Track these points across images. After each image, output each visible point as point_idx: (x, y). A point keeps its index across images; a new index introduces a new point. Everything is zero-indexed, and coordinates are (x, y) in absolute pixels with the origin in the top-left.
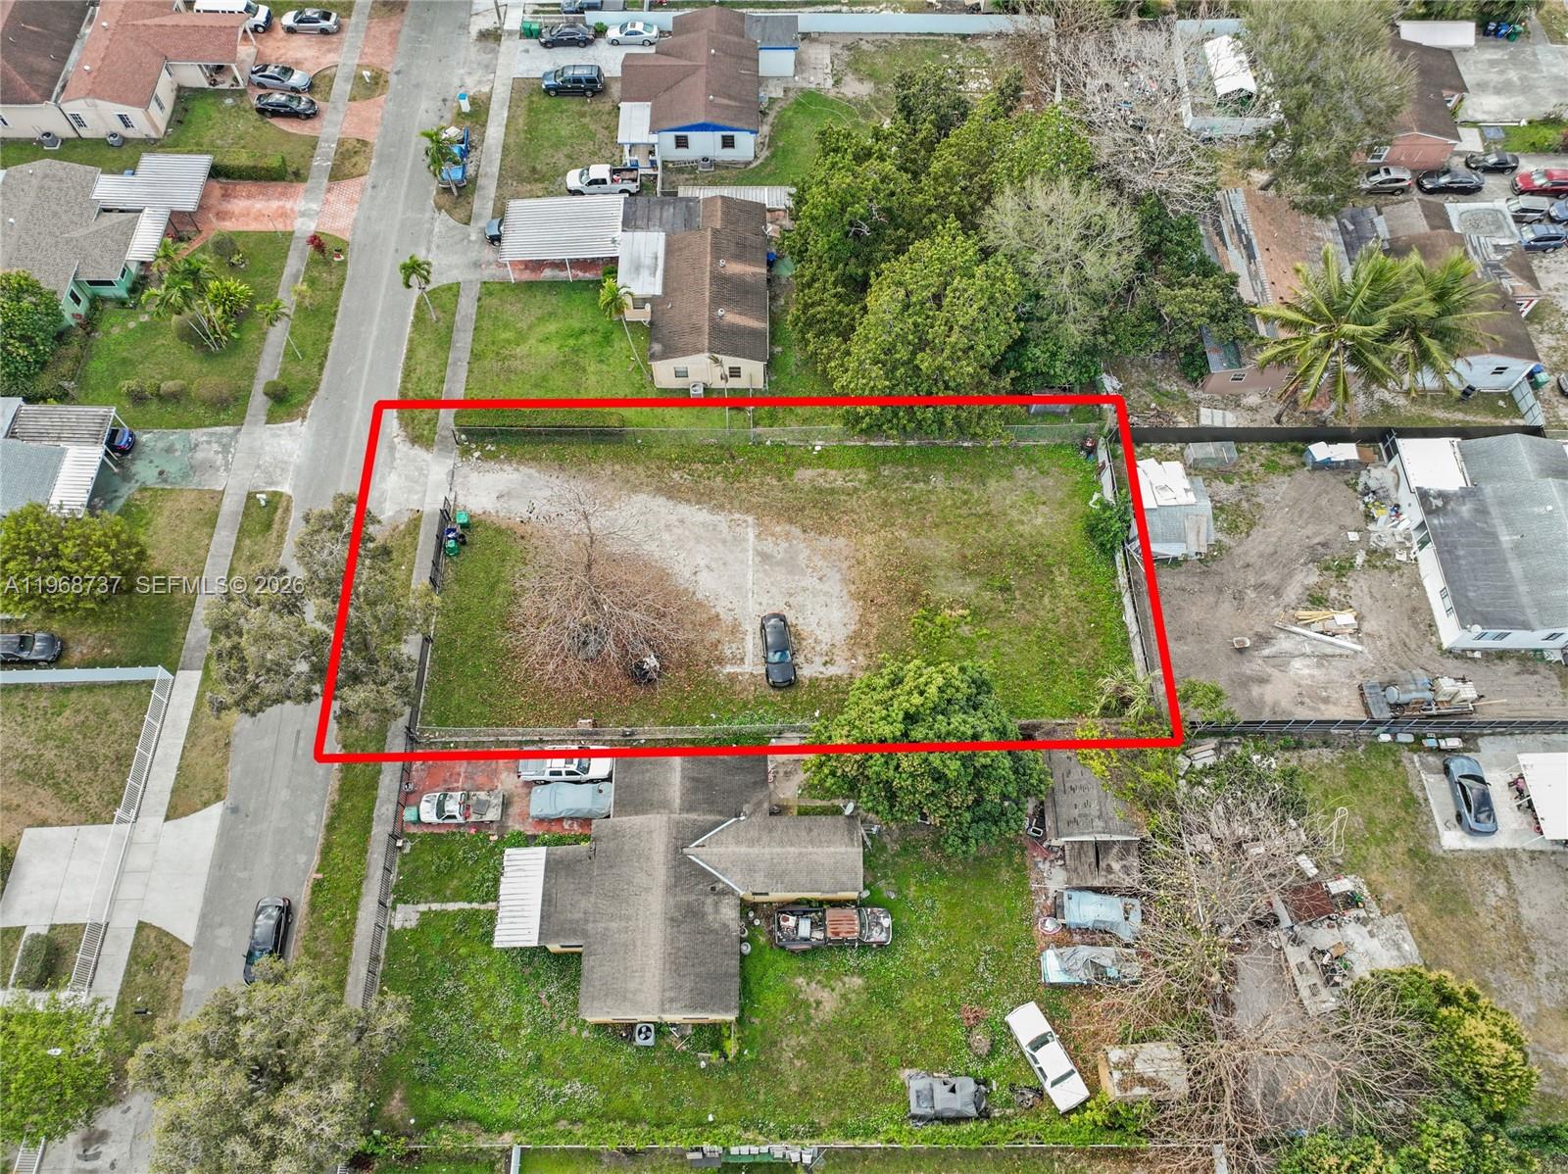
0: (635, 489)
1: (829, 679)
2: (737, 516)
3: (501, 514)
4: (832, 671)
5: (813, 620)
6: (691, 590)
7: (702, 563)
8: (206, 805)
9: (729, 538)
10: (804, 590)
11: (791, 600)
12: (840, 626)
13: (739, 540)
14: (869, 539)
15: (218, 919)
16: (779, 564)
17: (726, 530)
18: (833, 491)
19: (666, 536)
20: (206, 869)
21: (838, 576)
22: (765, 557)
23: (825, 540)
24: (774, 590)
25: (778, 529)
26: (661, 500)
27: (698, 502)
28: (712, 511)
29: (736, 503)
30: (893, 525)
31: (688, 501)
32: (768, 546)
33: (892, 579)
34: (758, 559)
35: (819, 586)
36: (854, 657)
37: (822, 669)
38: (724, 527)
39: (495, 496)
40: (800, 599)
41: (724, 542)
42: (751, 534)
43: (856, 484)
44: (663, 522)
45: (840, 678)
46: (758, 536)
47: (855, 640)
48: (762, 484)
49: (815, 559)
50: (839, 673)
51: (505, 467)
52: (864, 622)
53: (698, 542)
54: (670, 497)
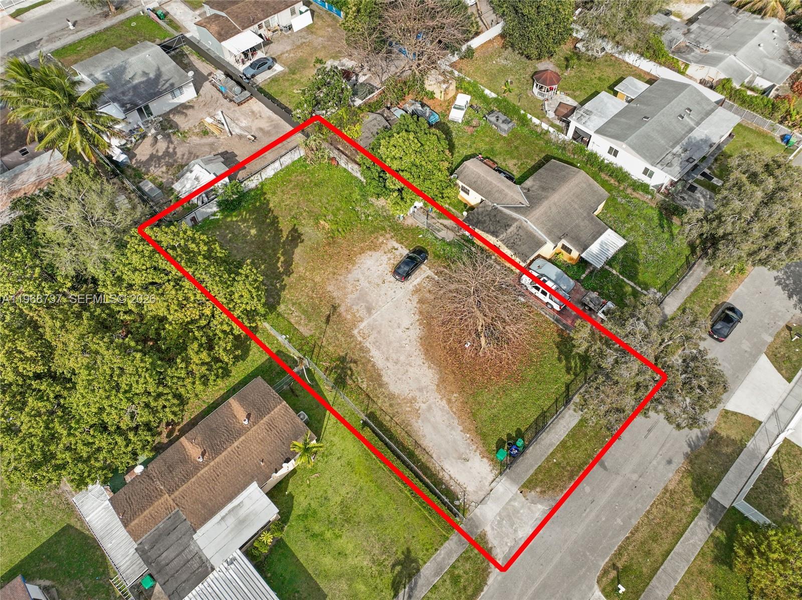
0: (391, 397)
1: (402, 243)
2: (360, 339)
3: (474, 447)
4: (397, 245)
5: (381, 268)
6: (418, 323)
7: (399, 331)
8: (735, 414)
9: (375, 332)
10: (369, 282)
11: (380, 282)
12: (373, 257)
13: (372, 327)
14: (318, 279)
15: (747, 355)
16: (367, 302)
17: (372, 336)
18: (305, 312)
19: (402, 358)
20: (745, 382)
21: (349, 275)
22: (369, 310)
23: (335, 294)
24: (382, 293)
25: (349, 317)
26: (385, 379)
27: (369, 361)
28: (369, 351)
29: (353, 345)
30: (300, 276)
31: (373, 366)
32: (362, 313)
33: (331, 257)
34: (373, 312)
35: (362, 278)
36: (382, 243)
37: (400, 248)
38: (371, 339)
39: (468, 464)
40: (376, 281)
41: (379, 332)
42: (362, 325)
43: (290, 306)
44: (396, 367)
45: (397, 241)
46: (362, 321)
47: (374, 247)
48: (330, 344)
49: (350, 290)
50: (395, 242)
51: (447, 478)
52: (362, 251)
53: (391, 343)
54: (380, 376)
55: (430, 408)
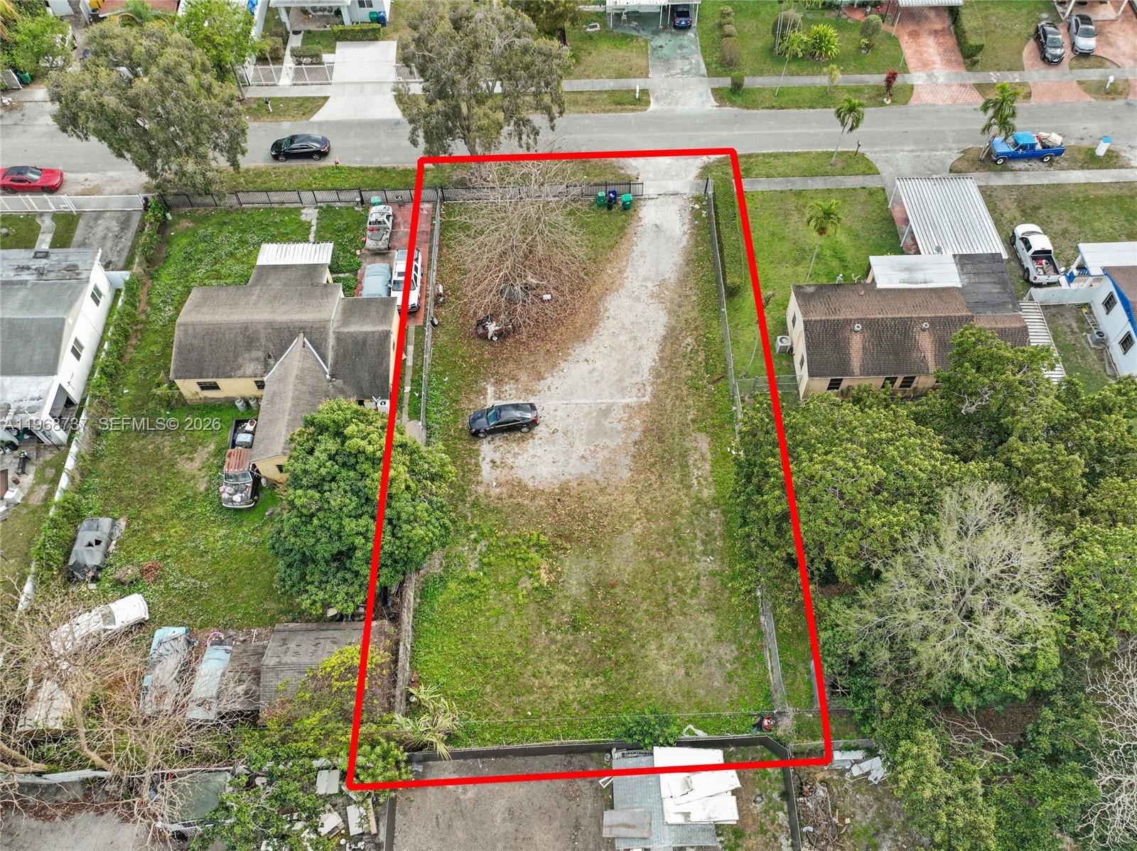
0: (671, 312)
1: (477, 465)
2: (649, 389)
3: (639, 229)
4: (486, 468)
5: (540, 451)
6: (570, 358)
7: (598, 365)
9: (625, 384)
10: (571, 445)
11: (560, 434)
12: (532, 473)
13: (622, 391)
14: (630, 498)
16: (598, 423)
17: (633, 381)
18: (684, 466)
19: (623, 338)
21: (586, 472)
22: (606, 412)
23: (628, 461)
24: (570, 421)
25: (637, 422)
26: (662, 331)
27: (661, 359)
28: (653, 369)
29: (662, 388)
30: (649, 521)
31: (662, 351)
32: (617, 414)
33: (584, 519)
34: (603, 407)
35: (575, 456)
36: (499, 485)
37: (488, 460)
38: (637, 379)
39: (658, 222)
40: (561, 441)
41: (620, 380)
42: (632, 400)
43: (696, 487)
44: (640, 334)
45: (478, 473)
46: (628, 406)
47: (520, 486)
48: (687, 407)
49: (606, 453)
50: (484, 473)
51: (687, 227)
52: (534, 495)
53: (619, 361)
54: (665, 338)
55: (645, 279)
